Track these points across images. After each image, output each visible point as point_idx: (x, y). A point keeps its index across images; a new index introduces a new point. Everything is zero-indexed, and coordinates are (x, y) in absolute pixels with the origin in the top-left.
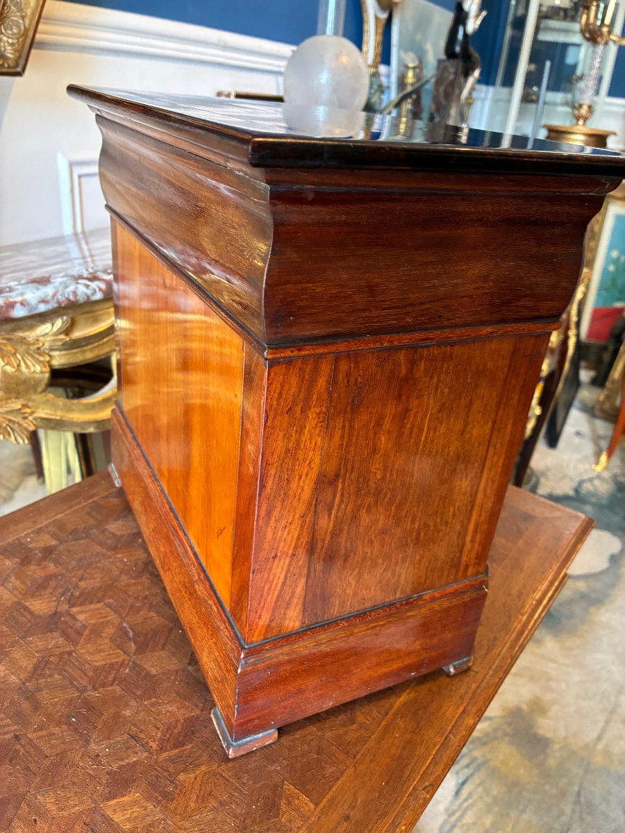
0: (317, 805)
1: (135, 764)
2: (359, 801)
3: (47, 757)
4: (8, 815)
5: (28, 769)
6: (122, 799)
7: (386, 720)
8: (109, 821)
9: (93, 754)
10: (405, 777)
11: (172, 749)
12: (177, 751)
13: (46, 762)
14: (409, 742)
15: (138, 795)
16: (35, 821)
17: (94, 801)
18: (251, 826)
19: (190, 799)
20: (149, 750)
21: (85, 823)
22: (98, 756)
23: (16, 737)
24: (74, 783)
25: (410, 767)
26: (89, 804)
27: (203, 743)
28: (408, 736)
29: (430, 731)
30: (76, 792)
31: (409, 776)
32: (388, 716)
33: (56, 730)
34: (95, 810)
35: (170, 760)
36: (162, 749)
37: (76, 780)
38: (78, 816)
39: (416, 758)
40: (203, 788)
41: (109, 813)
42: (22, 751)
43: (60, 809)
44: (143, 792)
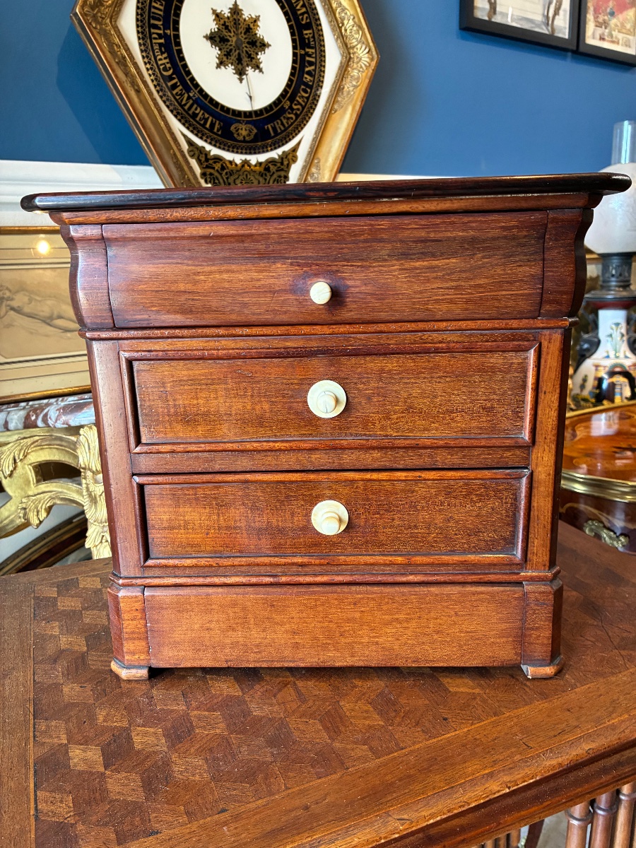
0: (287, 788)
1: (172, 711)
2: (327, 801)
3: (121, 687)
4: (73, 713)
5: (104, 690)
6: (148, 729)
7: (399, 752)
8: (129, 738)
10: (384, 800)
11: (204, 710)
12: (206, 713)
14: (409, 776)
15: (160, 730)
16: (85, 722)
17: (130, 724)
18: (225, 781)
19: (193, 746)
20: (188, 706)
21: (113, 735)
25: (395, 795)
26: (125, 724)
27: (229, 714)
28: (412, 772)
29: (438, 776)
30: (122, 714)
31: (389, 801)
32: (404, 751)
34: (127, 730)
35: (198, 716)
36: (198, 708)
38: (113, 728)
39: (407, 791)
40: (208, 744)
41: (134, 734)
43: (104, 721)
44: (165, 729)
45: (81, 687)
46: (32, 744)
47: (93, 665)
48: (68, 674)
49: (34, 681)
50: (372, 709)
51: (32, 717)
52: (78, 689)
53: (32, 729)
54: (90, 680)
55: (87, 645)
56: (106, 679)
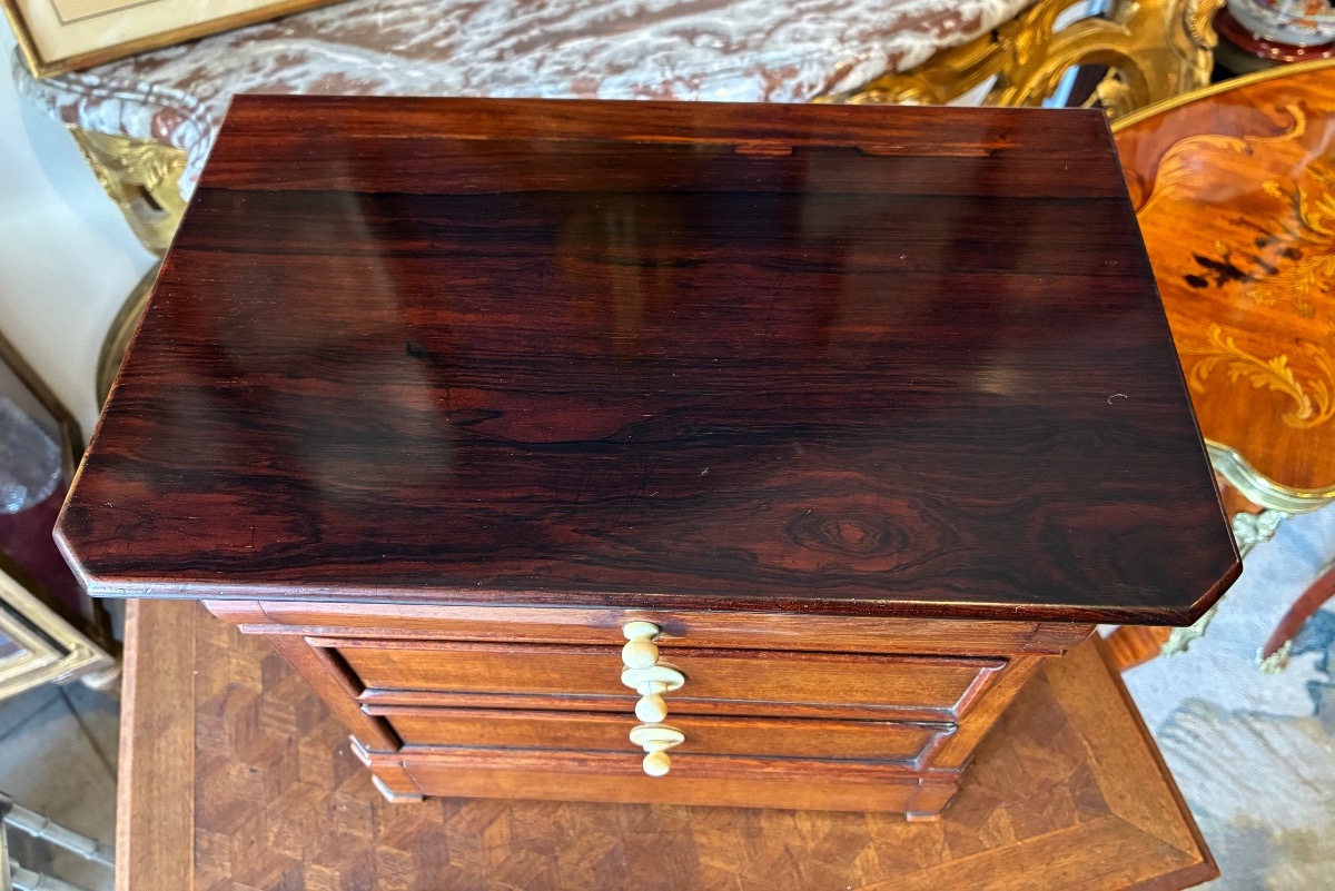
1: (356, 840)
3: (299, 780)
4: (240, 821)
5: (278, 783)
6: (323, 869)
8: (302, 884)
9: (332, 804)
11: (393, 847)
12: (395, 851)
13: (295, 786)
15: (338, 873)
16: (252, 842)
17: (304, 855)
20: (376, 832)
21: (284, 873)
22: (335, 808)
23: (290, 740)
24: (301, 824)
26: (299, 856)
27: (422, 859)
30: (296, 835)
33: (322, 754)
34: (299, 866)
35: (385, 856)
36: (386, 840)
37: (304, 821)
38: (283, 860)
41: (307, 875)
42: (285, 760)
43: (276, 844)
44: (343, 875)
45: (252, 771)
46: (192, 874)
47: (269, 726)
48: (237, 741)
49: (196, 747)
50: (593, 880)
51: (192, 822)
52: (248, 774)
53: (192, 845)
54: (262, 758)
55: (264, 681)
56: (281, 758)
